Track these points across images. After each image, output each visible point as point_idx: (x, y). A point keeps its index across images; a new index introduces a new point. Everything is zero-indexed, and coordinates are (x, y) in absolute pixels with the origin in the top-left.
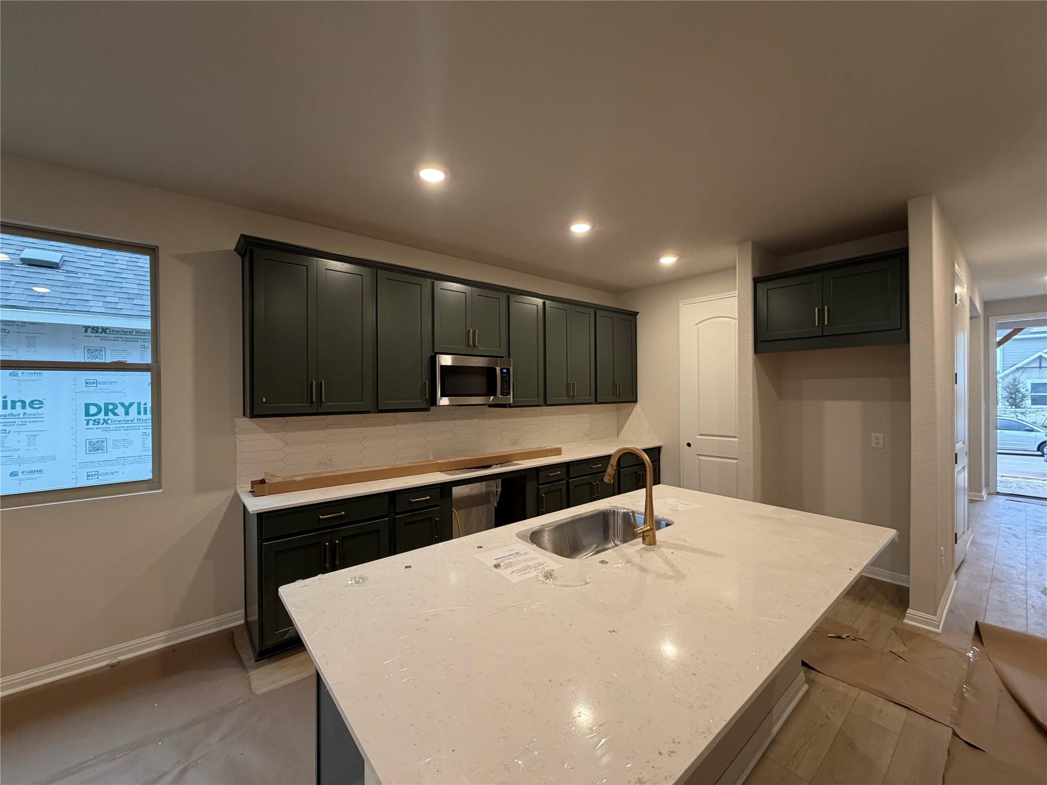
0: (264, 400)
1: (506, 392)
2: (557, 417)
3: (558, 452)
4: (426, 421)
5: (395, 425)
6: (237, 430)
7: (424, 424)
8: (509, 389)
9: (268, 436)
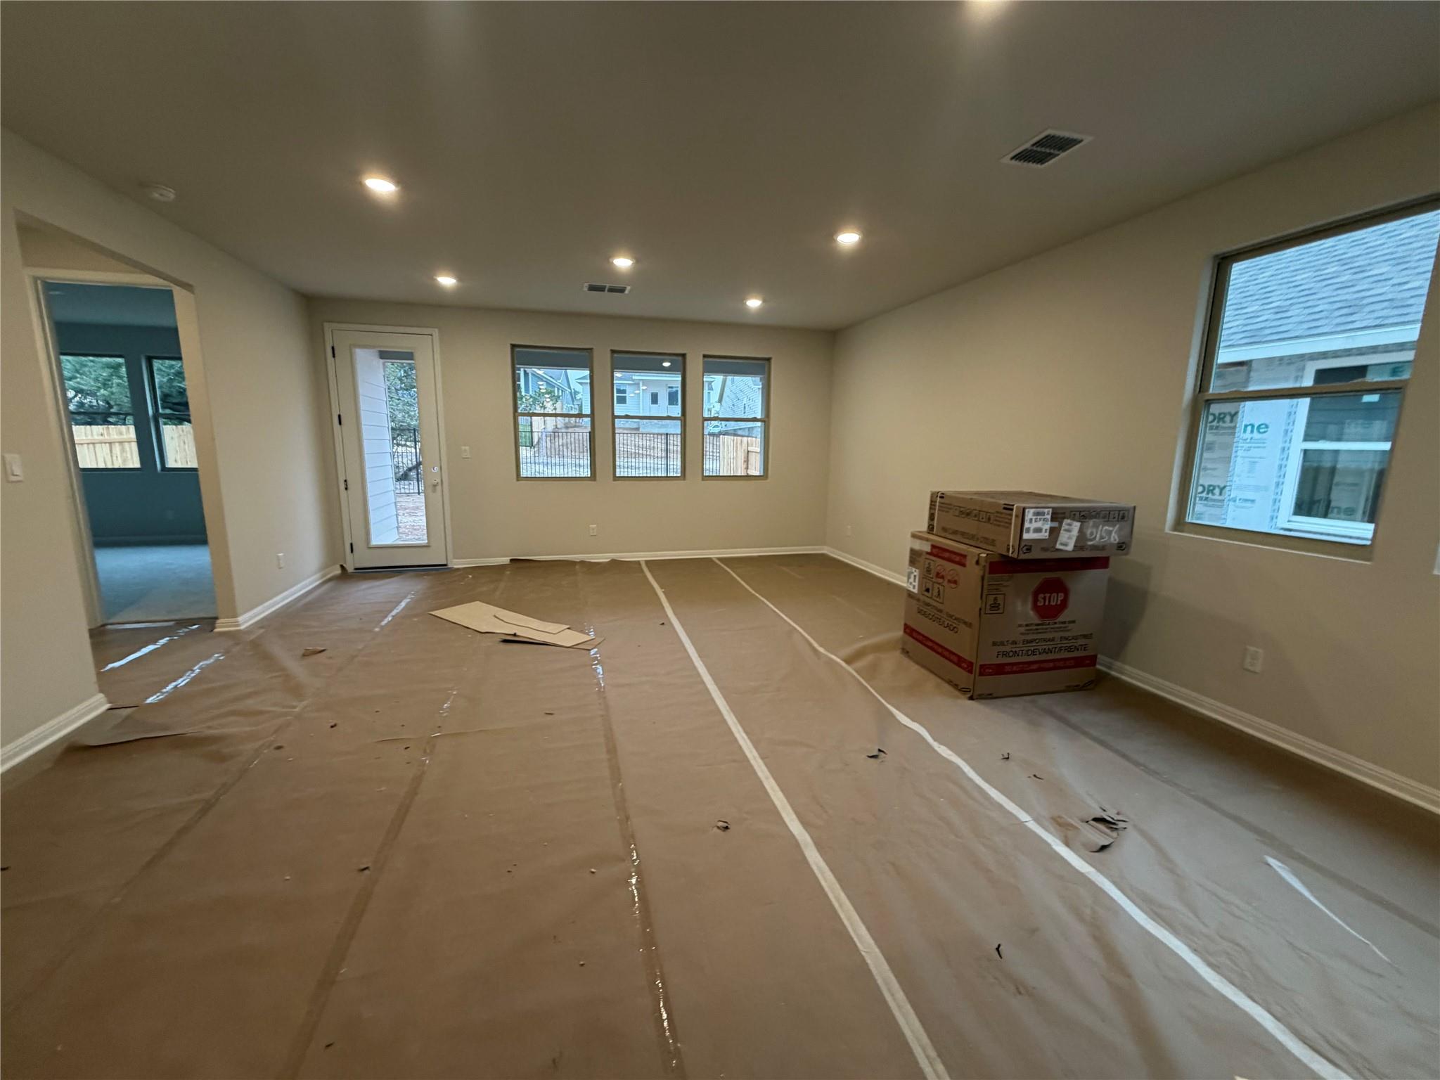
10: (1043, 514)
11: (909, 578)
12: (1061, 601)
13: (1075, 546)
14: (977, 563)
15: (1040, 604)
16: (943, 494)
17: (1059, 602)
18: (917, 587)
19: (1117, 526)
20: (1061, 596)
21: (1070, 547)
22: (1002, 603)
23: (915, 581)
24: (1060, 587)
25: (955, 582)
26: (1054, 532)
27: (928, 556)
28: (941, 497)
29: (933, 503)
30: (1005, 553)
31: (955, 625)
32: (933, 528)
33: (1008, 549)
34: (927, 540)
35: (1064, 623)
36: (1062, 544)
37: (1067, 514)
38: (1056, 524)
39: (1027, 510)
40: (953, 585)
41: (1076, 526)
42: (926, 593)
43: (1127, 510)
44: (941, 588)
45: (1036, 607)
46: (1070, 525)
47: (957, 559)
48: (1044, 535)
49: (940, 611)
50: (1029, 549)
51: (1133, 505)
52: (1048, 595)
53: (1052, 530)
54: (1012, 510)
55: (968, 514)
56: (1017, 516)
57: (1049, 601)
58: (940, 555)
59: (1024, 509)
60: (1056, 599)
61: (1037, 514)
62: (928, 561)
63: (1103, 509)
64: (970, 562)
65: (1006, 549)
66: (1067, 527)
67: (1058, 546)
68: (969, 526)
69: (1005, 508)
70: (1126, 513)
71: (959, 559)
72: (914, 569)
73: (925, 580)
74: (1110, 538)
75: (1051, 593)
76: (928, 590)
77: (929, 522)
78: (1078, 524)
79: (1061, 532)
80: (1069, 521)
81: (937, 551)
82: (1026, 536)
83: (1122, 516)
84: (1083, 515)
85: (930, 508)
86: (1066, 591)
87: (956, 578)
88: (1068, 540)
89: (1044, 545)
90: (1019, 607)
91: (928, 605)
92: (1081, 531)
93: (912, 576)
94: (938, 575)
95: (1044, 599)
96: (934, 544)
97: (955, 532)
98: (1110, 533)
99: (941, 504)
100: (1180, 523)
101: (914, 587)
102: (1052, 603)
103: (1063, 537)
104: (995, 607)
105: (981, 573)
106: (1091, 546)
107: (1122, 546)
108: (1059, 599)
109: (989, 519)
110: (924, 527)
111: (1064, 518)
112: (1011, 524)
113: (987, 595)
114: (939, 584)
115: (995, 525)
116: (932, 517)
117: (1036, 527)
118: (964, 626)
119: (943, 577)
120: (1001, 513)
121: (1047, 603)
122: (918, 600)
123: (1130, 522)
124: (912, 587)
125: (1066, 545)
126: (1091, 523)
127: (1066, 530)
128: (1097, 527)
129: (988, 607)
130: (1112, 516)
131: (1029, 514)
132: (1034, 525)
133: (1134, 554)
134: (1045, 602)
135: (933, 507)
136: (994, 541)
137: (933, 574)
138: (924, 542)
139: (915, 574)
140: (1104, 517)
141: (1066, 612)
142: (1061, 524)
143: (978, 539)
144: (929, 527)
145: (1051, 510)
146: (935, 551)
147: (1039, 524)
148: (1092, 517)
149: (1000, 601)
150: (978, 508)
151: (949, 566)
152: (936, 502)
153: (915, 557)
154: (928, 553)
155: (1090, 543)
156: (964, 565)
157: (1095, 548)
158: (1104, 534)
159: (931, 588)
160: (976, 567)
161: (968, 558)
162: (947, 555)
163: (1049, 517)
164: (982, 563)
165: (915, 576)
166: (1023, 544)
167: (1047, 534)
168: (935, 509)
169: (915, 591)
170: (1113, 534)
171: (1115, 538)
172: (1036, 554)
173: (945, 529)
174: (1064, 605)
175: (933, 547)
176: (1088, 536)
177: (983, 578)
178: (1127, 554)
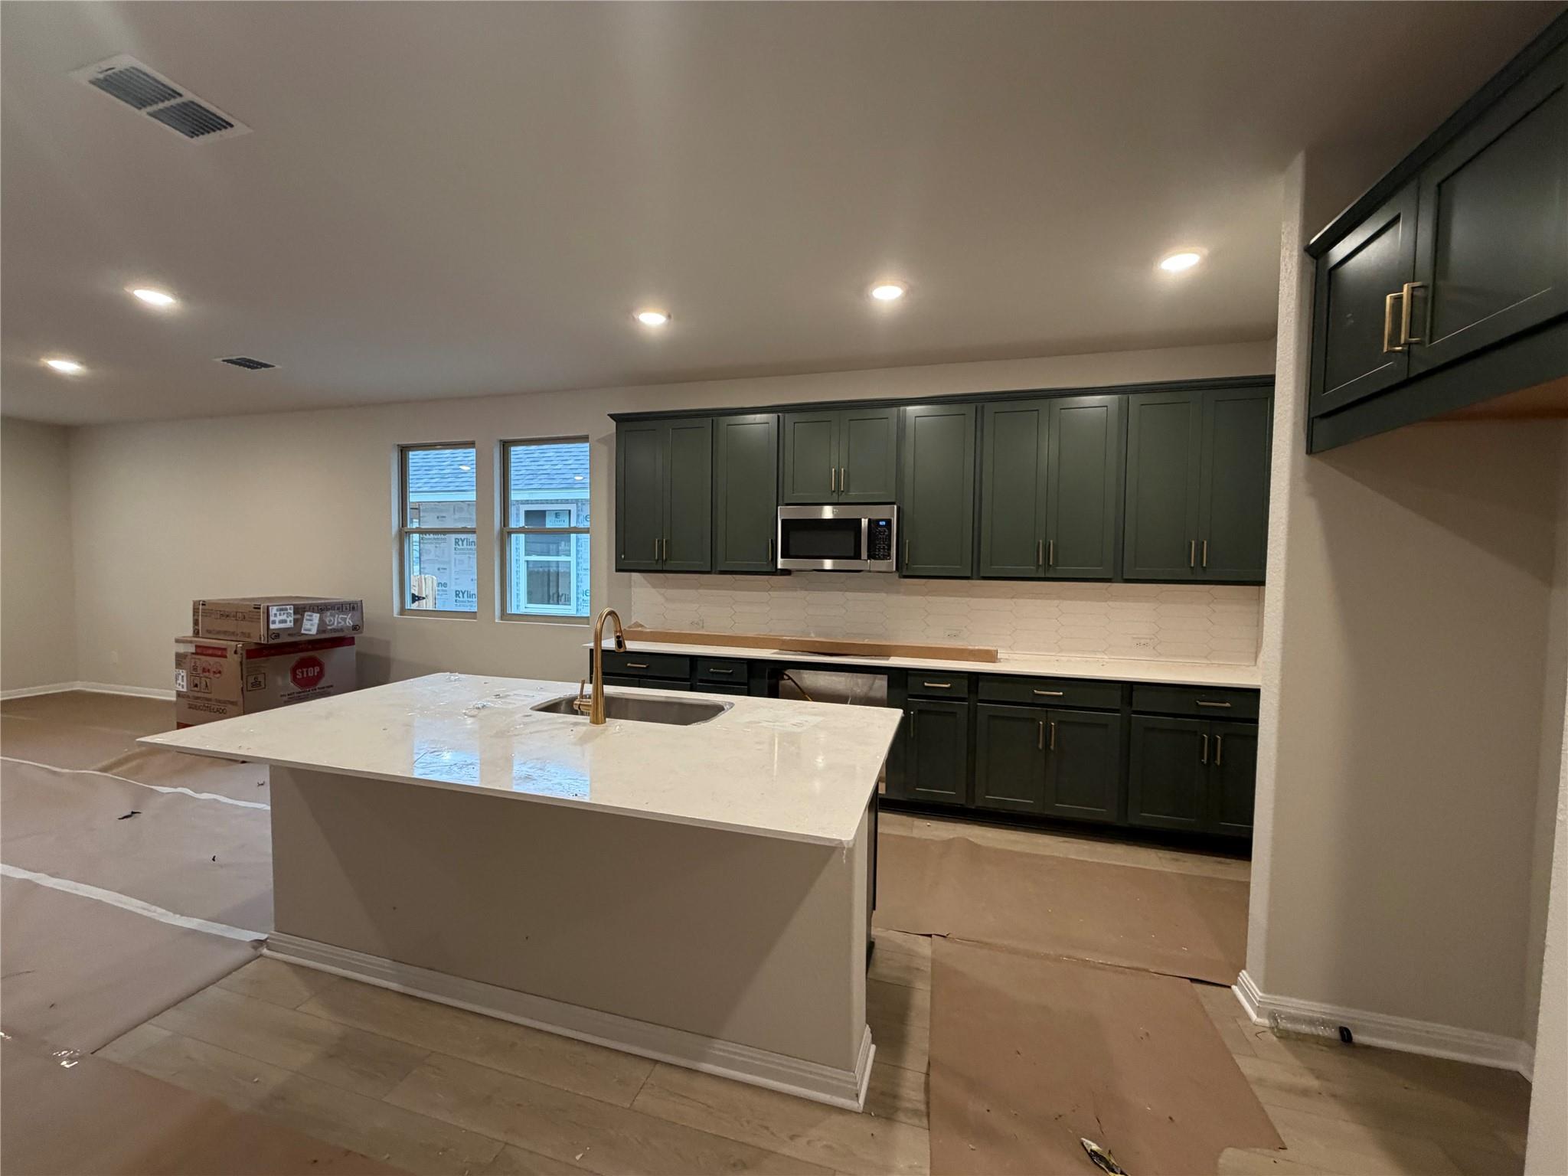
0: (623, 557)
1: (884, 555)
2: (1056, 602)
3: (990, 656)
4: (806, 590)
5: (769, 590)
6: (633, 583)
7: (804, 593)
8: (889, 549)
9: (653, 591)
10: (286, 610)
11: (177, 679)
12: (318, 672)
13: (318, 631)
14: (236, 652)
15: (299, 676)
16: (204, 601)
17: (316, 674)
18: (185, 687)
19: (350, 615)
20: (317, 669)
21: (314, 631)
22: (263, 681)
23: (183, 681)
24: (314, 662)
25: (220, 672)
26: (298, 622)
27: (194, 656)
28: (203, 605)
29: (195, 611)
30: (259, 642)
31: (223, 708)
32: (198, 632)
33: (260, 638)
34: (191, 642)
35: (323, 688)
36: (306, 630)
37: (307, 608)
38: (298, 616)
39: (270, 608)
40: (218, 675)
41: (316, 617)
42: (196, 688)
43: (356, 603)
44: (208, 680)
45: (295, 679)
46: (311, 616)
47: (219, 653)
48: (290, 624)
49: (209, 700)
50: (277, 636)
51: (360, 599)
52: (305, 670)
53: (296, 621)
54: (259, 608)
55: (227, 616)
56: (263, 613)
57: (307, 674)
58: (205, 653)
59: (268, 607)
60: (313, 672)
61: (281, 610)
62: (193, 660)
63: (337, 604)
64: (230, 653)
65: (258, 637)
66: (308, 618)
67: (303, 632)
68: (229, 625)
69: (255, 608)
70: (355, 606)
71: (221, 653)
72: (181, 671)
73: (192, 677)
74: (345, 622)
75: (308, 668)
76: (196, 686)
77: (194, 627)
78: (318, 615)
79: (305, 621)
80: (309, 613)
81: (201, 650)
82: (272, 626)
83: (354, 607)
84: (322, 608)
85: (194, 615)
86: (320, 665)
87: (220, 669)
88: (311, 626)
89: (291, 632)
90: (280, 681)
91: (197, 698)
92: (321, 620)
93: (180, 677)
94: (204, 670)
95: (302, 673)
96: (198, 644)
97: (219, 632)
98: (344, 620)
99: (203, 611)
100: (403, 610)
101: (183, 687)
102: (309, 674)
103: (306, 625)
104: (256, 684)
105: (239, 660)
106: (331, 630)
107: (355, 628)
108: (316, 671)
109: (244, 618)
110: (189, 632)
111: (305, 611)
112: (260, 619)
113: (247, 676)
114: (207, 678)
115: (249, 621)
116: (196, 622)
117: (281, 620)
118: (230, 706)
119: (209, 671)
120: (253, 612)
121: (305, 676)
122: (188, 697)
123: (360, 610)
124: (180, 687)
125: (310, 630)
126: (328, 613)
127: (307, 620)
128: (334, 616)
129: (249, 685)
130: (344, 608)
131: (273, 610)
132: (279, 618)
133: (367, 633)
134: (303, 674)
135: (196, 614)
136: (249, 634)
137: (200, 671)
138: (190, 645)
139: (182, 674)
140: (338, 609)
141: (324, 679)
142: (303, 616)
143: (237, 635)
144: (194, 631)
145: (292, 607)
146: (199, 651)
147: (284, 617)
148: (328, 610)
149: (261, 678)
150: (235, 610)
151: (212, 660)
152: (199, 609)
153: (180, 660)
154: (193, 653)
155: (329, 628)
156: (225, 657)
157: (335, 630)
158: (340, 620)
159: (198, 683)
160: (235, 655)
161: (229, 650)
162: (210, 652)
163: (292, 612)
164: (239, 651)
165: (183, 676)
166: (270, 633)
167: (292, 624)
168: (198, 616)
169: (185, 690)
170: (348, 620)
171: (349, 622)
172: (285, 639)
173: (209, 632)
174: (321, 675)
175: (197, 647)
176: (328, 623)
177: (241, 663)
178: (361, 632)
